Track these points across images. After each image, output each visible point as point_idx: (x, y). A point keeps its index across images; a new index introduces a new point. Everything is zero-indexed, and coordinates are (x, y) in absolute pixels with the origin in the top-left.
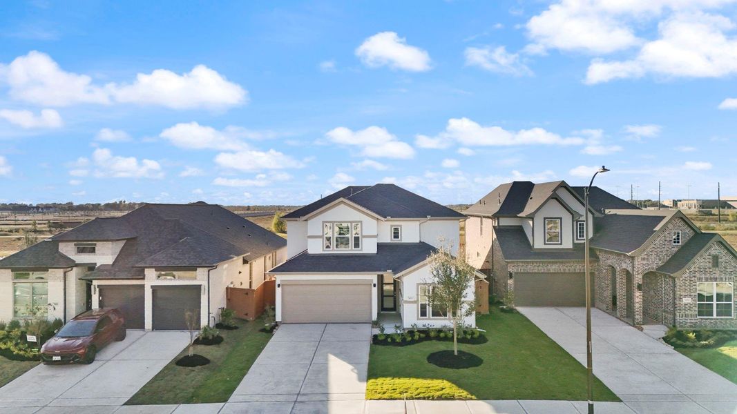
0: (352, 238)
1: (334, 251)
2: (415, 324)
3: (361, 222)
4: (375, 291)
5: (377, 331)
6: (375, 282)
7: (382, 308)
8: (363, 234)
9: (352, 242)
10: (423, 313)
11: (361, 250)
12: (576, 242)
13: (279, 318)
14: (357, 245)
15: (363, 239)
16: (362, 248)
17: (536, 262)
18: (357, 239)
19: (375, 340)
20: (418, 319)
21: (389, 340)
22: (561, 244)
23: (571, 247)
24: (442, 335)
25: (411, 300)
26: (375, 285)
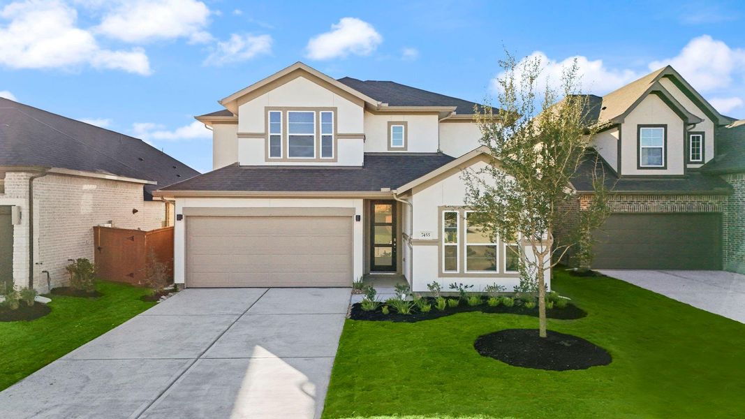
0: (318, 138)
1: (286, 160)
2: (436, 284)
3: (335, 109)
4: (359, 227)
5: (360, 298)
6: (360, 211)
7: (372, 265)
8: (339, 132)
9: (318, 146)
10: (451, 265)
11: (335, 160)
12: (689, 166)
13: (179, 278)
14: (327, 151)
15: (340, 141)
16: (336, 156)
17: (627, 195)
18: (327, 140)
19: (357, 312)
20: (441, 275)
21: (385, 310)
22: (665, 168)
23: (682, 173)
24: (492, 302)
25: (427, 238)
26: (358, 218)
